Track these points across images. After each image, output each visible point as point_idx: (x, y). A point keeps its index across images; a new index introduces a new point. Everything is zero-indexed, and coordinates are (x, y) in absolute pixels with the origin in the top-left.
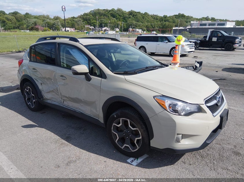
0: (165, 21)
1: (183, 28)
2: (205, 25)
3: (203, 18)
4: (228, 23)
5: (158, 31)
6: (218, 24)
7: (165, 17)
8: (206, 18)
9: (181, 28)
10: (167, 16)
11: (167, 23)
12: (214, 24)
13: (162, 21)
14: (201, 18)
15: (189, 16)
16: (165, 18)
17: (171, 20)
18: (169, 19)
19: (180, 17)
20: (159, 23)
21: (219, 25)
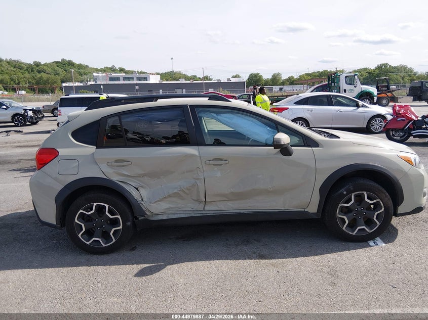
0: (39, 72)
1: (82, 84)
2: (118, 79)
3: (107, 68)
4: (151, 76)
5: (27, 89)
6: (137, 78)
7: (37, 64)
8: (111, 68)
9: (77, 84)
10: (40, 63)
11: (44, 75)
12: (132, 79)
13: (32, 71)
14: (103, 68)
15: (81, 64)
16: (36, 68)
17: (50, 70)
18: (45, 68)
19: (65, 64)
20: (27, 75)
21: (139, 79)
